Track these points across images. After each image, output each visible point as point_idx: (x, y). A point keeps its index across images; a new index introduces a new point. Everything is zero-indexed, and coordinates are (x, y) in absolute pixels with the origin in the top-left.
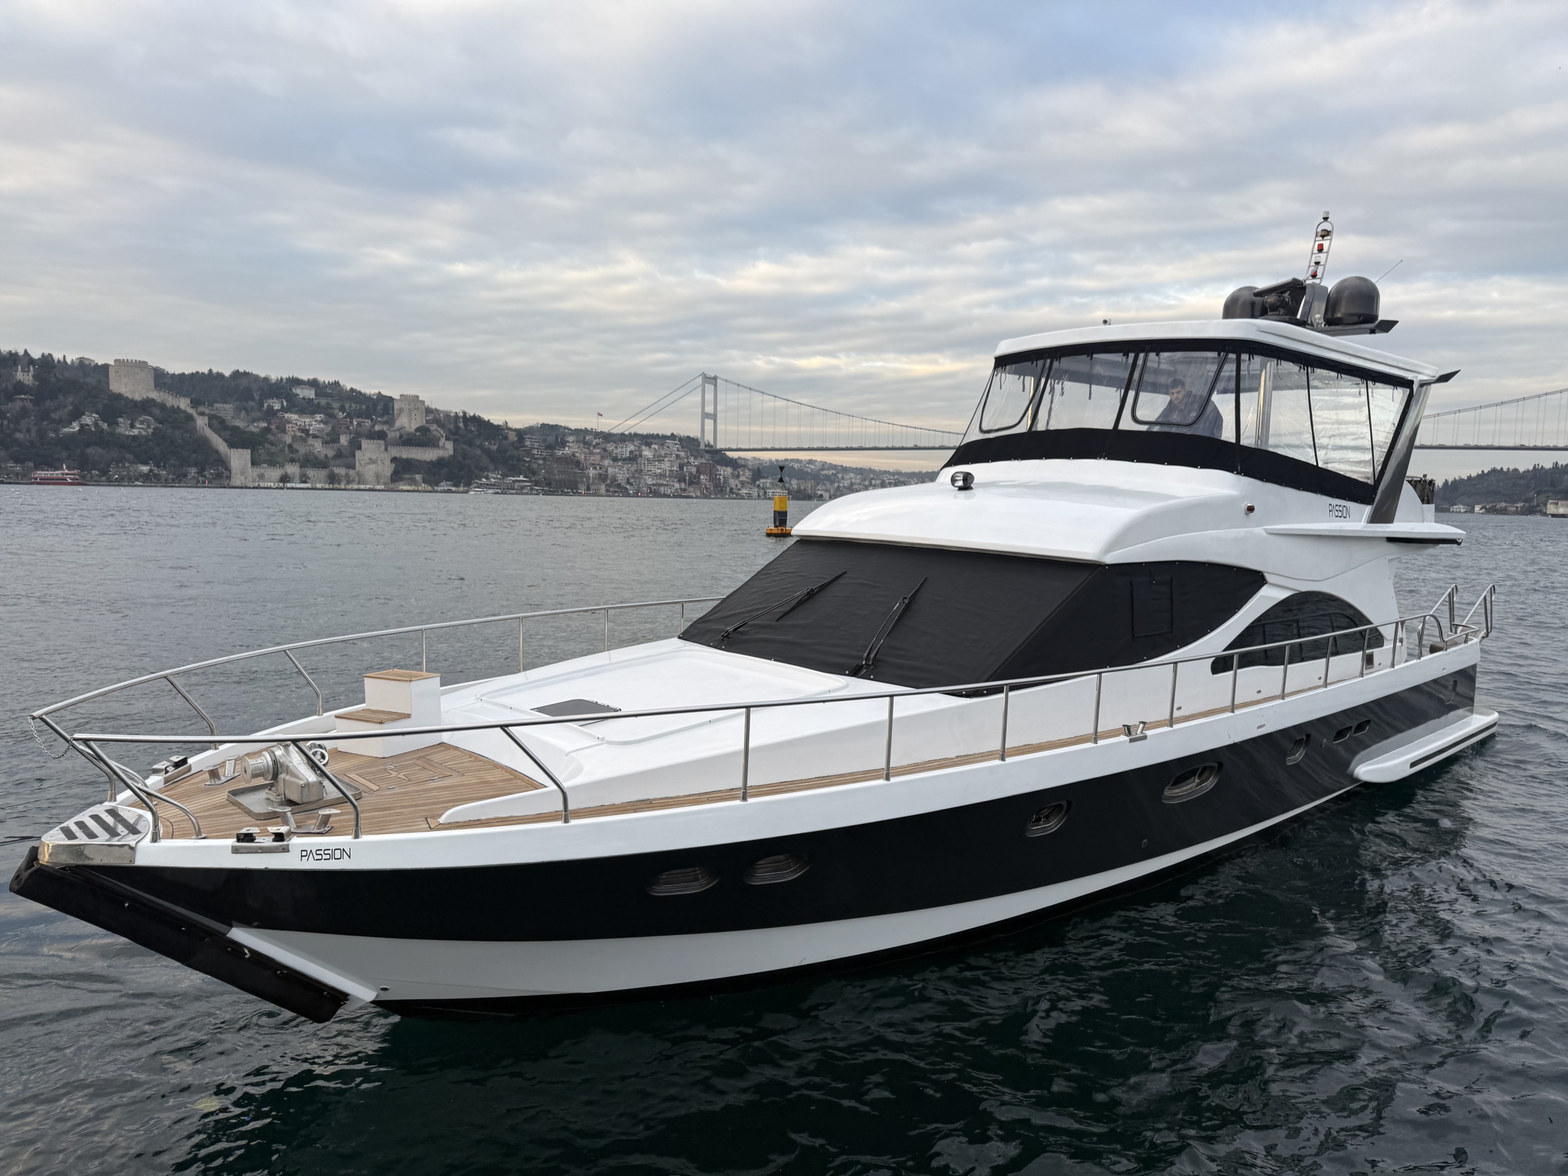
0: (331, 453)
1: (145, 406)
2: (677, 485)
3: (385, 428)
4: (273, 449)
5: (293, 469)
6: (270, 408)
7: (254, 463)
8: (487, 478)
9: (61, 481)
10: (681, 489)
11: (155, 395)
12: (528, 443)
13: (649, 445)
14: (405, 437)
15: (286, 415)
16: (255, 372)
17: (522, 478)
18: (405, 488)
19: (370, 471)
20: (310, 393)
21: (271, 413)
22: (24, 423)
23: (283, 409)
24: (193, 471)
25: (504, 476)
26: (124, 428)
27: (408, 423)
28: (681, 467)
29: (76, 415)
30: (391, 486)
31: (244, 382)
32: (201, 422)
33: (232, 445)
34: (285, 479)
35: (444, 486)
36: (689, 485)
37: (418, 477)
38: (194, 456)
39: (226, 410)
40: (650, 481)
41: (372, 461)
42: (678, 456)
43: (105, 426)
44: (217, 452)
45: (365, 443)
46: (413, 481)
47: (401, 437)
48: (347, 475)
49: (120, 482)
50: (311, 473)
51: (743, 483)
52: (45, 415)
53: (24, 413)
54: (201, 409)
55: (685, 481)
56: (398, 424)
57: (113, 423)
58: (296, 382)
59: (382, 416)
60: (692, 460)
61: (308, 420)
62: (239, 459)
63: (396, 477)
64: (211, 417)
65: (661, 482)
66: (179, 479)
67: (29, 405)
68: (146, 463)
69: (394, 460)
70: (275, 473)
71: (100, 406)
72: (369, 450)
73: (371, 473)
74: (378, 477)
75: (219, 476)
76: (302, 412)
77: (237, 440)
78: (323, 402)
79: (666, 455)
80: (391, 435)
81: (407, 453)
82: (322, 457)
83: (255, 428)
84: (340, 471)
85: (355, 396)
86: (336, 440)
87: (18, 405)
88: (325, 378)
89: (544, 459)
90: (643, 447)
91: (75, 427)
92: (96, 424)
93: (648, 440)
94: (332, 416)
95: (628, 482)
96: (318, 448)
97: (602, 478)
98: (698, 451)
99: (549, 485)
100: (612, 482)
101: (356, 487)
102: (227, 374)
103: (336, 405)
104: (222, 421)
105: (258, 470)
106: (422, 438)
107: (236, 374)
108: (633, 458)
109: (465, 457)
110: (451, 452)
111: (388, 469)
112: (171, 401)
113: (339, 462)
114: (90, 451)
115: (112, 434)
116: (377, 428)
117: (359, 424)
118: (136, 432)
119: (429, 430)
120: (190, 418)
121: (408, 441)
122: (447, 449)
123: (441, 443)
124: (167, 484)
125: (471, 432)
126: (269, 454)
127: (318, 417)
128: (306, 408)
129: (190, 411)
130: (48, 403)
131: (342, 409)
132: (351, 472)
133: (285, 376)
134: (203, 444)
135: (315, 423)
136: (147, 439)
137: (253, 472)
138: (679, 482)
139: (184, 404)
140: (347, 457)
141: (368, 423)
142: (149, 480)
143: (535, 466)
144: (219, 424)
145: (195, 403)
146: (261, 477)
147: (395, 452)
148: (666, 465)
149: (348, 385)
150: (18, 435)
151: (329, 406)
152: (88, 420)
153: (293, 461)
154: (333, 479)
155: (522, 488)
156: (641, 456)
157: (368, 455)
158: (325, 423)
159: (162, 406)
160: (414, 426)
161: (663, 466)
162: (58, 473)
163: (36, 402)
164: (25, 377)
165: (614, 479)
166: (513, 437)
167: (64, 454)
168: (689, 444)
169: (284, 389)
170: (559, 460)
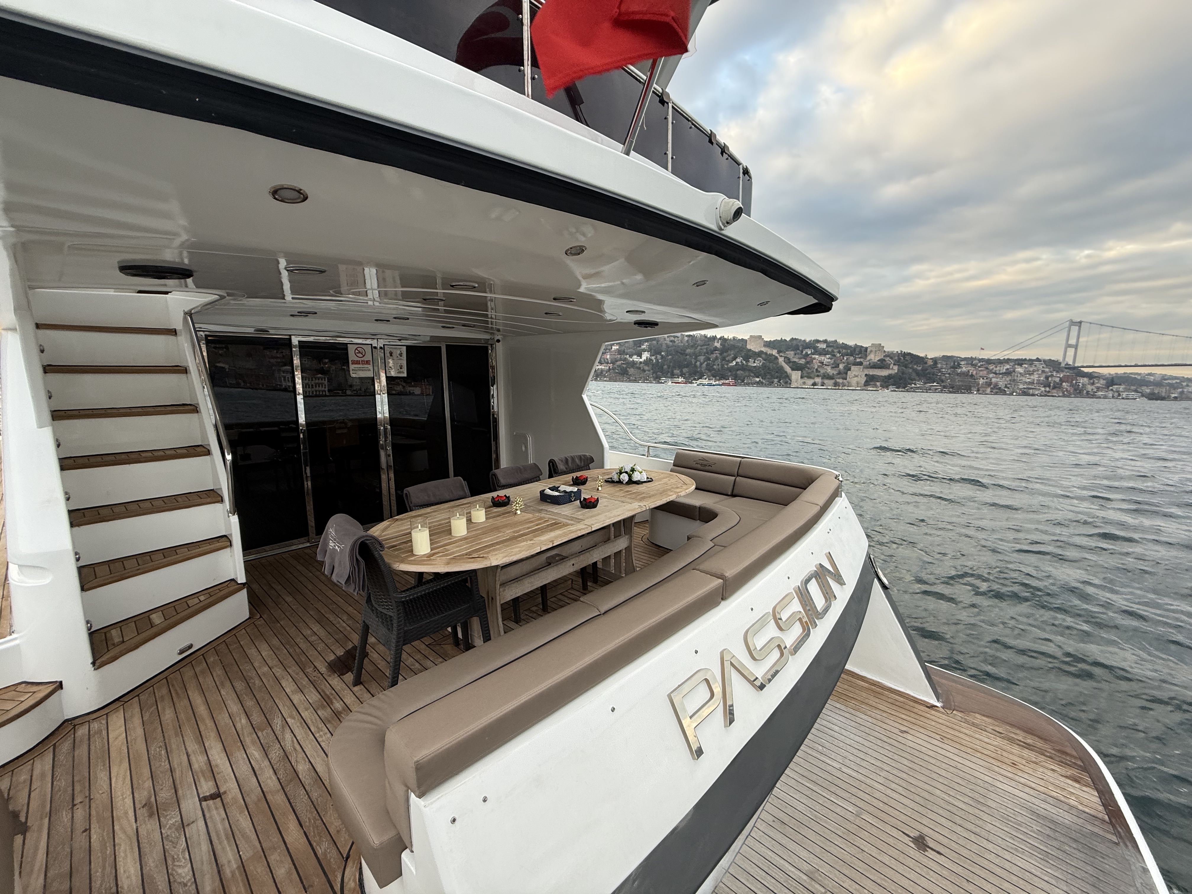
0: (835, 373)
1: (760, 354)
2: (1043, 389)
3: (862, 360)
4: (809, 371)
5: (818, 380)
6: (807, 353)
7: (802, 377)
8: (915, 384)
9: (729, 385)
10: (1045, 391)
11: (764, 349)
12: (939, 366)
13: (1021, 365)
14: (872, 364)
15: (813, 356)
16: (799, 338)
17: (935, 384)
18: (871, 389)
19: (854, 381)
20: (824, 346)
21: (807, 355)
22: (716, 363)
23: (812, 354)
24: (776, 380)
25: (925, 383)
26: (751, 363)
27: (874, 358)
28: (1047, 378)
29: (735, 358)
30: (864, 388)
31: (795, 342)
32: (781, 360)
33: (793, 369)
34: (814, 384)
35: (891, 388)
36: (1053, 389)
37: (878, 384)
38: (777, 374)
39: (791, 354)
40: (1021, 386)
41: (856, 376)
42: (1043, 372)
43: (744, 362)
44: (786, 372)
45: (853, 368)
46: (876, 386)
47: (870, 364)
48: (843, 383)
49: (748, 384)
50: (826, 381)
51: (1098, 389)
52: (724, 359)
53: (717, 358)
54: (781, 354)
55: (1049, 386)
56: (868, 358)
57: (747, 361)
58: (818, 341)
59: (858, 355)
60: (1055, 374)
61: (823, 358)
62: (795, 375)
63: (867, 384)
64: (785, 357)
65: (1030, 387)
66: (770, 384)
67: (718, 355)
68: (758, 377)
69: (866, 375)
70: (811, 382)
71: (743, 354)
72: (855, 370)
73: (855, 382)
74: (858, 383)
75: (786, 383)
76: (820, 354)
77: (796, 367)
78: (830, 349)
79: (1034, 371)
80: (865, 363)
81: (872, 372)
82: (831, 374)
83: (803, 361)
84: (840, 381)
85: (845, 346)
86: (838, 366)
87: (714, 355)
88: (830, 339)
89: (949, 374)
90: (1016, 366)
91: (734, 363)
92: (741, 362)
93: (1020, 362)
94: (834, 356)
95: (1006, 387)
96: (829, 370)
97: (989, 384)
98: (1059, 368)
99: (952, 388)
100: (994, 387)
101: (846, 388)
102: (788, 340)
103: (836, 351)
104: (789, 359)
105: (803, 380)
106: (882, 365)
107: (792, 339)
108: (1008, 373)
109: (903, 373)
110: (896, 371)
111: (863, 380)
112: (769, 351)
113: (839, 376)
114: (738, 372)
115: (747, 366)
116: (858, 360)
117: (847, 359)
118: (755, 364)
119: (885, 360)
120: (776, 358)
121: (874, 366)
122: (894, 370)
123: (891, 367)
124: (766, 386)
125: (907, 360)
126: (808, 373)
127: (828, 356)
128: (823, 353)
129: (777, 355)
130: (725, 354)
131: (839, 352)
132: (845, 381)
133: (813, 339)
134: (781, 369)
135: (826, 359)
136: (759, 367)
137: (801, 381)
138: (1045, 387)
139: (775, 352)
140: (843, 374)
141: (852, 358)
142: (760, 384)
143: (943, 378)
144: (788, 361)
145: (779, 352)
146: (804, 383)
147: (867, 372)
148: (1035, 377)
149: (840, 341)
150: (715, 367)
151: (833, 351)
152: (738, 360)
153: (818, 376)
154: (836, 384)
155: (936, 389)
156: (1014, 371)
157: (854, 373)
158: (831, 359)
159: (766, 354)
160: (877, 359)
161: (1032, 377)
162: (727, 381)
163: (721, 354)
164: (717, 345)
165: (996, 385)
166: (930, 363)
167: (730, 374)
168: (1053, 364)
169: (812, 345)
170: (958, 374)
